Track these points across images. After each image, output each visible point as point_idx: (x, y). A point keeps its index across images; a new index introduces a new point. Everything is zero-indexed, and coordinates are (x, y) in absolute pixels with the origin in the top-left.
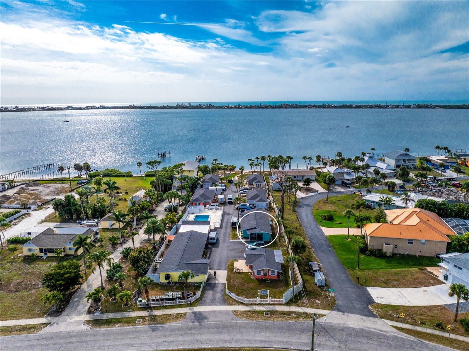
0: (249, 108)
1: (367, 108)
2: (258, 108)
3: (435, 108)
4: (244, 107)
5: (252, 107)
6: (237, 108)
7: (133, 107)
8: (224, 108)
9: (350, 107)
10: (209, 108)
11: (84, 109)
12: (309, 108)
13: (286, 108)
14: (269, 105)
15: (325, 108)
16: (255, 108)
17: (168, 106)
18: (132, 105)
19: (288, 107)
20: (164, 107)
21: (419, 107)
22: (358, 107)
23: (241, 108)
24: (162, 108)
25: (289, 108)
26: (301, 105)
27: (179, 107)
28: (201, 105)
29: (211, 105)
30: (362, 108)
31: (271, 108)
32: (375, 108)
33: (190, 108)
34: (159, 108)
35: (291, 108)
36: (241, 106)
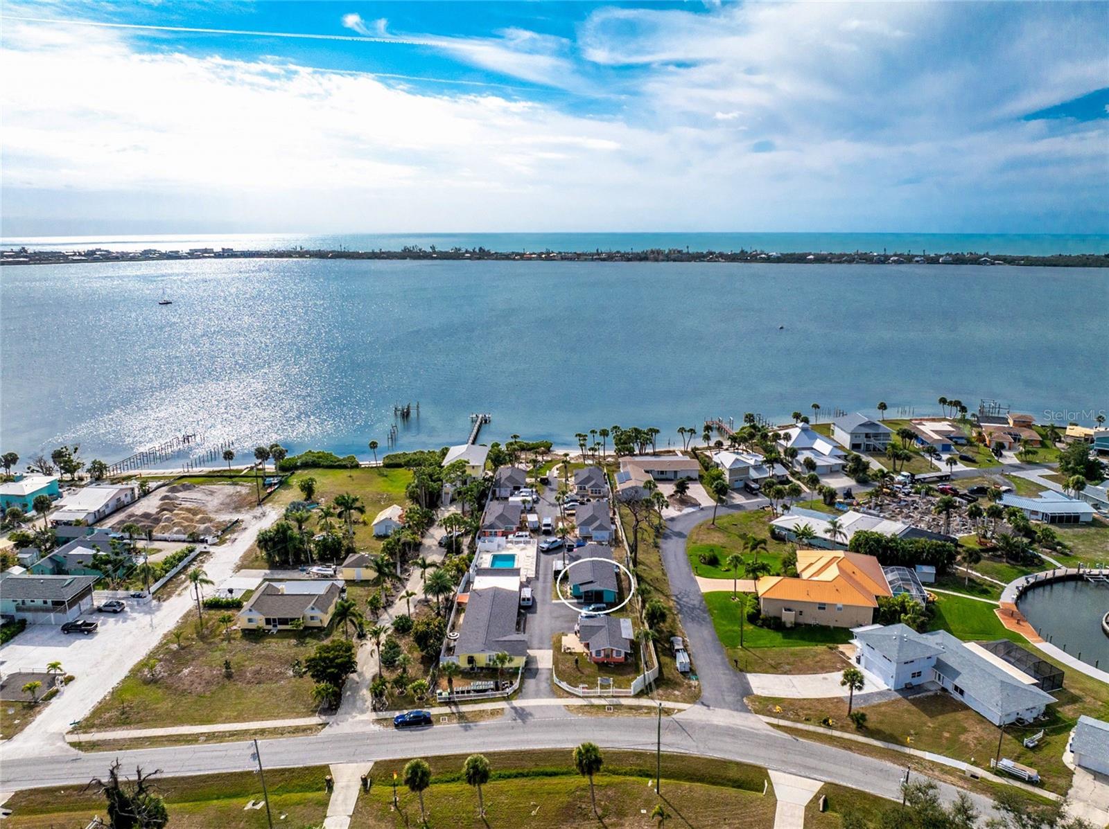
0: (571, 259)
1: (840, 262)
2: (593, 260)
3: (995, 264)
4: (559, 256)
5: (577, 257)
6: (543, 259)
7: (302, 254)
8: (514, 259)
9: (801, 259)
10: (479, 259)
12: (708, 261)
13: (656, 260)
14: (618, 252)
15: (746, 261)
16: (586, 260)
17: (383, 253)
18: (299, 249)
19: (661, 257)
20: (374, 256)
21: (959, 260)
22: (820, 259)
23: (552, 259)
24: (369, 258)
25: (663, 260)
26: (690, 252)
27: (407, 254)
28: (460, 250)
29: (484, 251)
30: (830, 261)
31: (622, 260)
32: (858, 262)
33: (435, 258)
34: (363, 258)
35: (668, 261)
36: (553, 252)
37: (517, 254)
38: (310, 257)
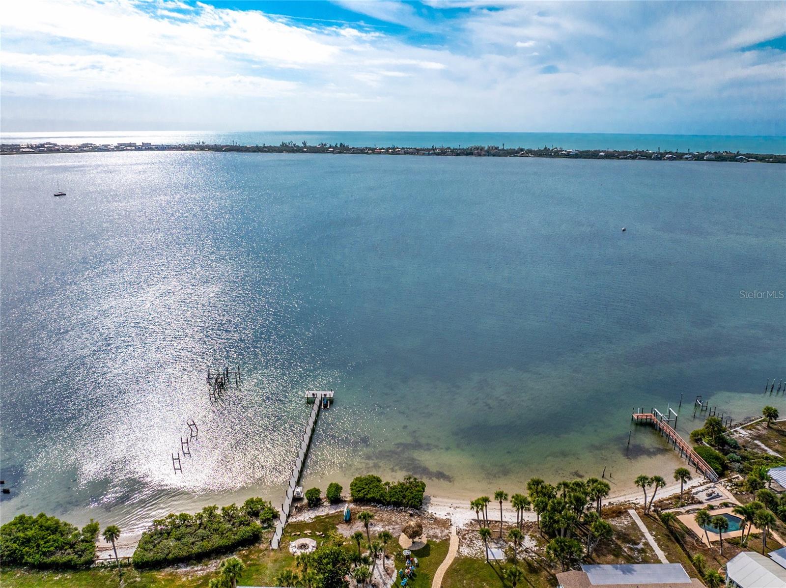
0: (411, 153)
1: (626, 158)
2: (429, 154)
3: (748, 161)
4: (403, 151)
5: (417, 152)
6: (389, 153)
7: (202, 148)
8: (367, 153)
9: (594, 155)
10: (340, 153)
11: (113, 150)
12: (521, 156)
13: (480, 155)
14: (449, 148)
15: (551, 156)
16: (424, 154)
17: (266, 147)
18: (201, 144)
19: (483, 153)
20: (257, 150)
21: (719, 158)
22: (610, 156)
23: (398, 153)
24: (254, 152)
25: (485, 155)
26: (505, 149)
27: (285, 148)
28: (325, 145)
29: (344, 146)
30: (618, 158)
31: (452, 155)
32: (639, 158)
33: (305, 152)
34: (249, 152)
35: (489, 156)
36: (397, 148)
37: (370, 149)
38: (208, 150)
